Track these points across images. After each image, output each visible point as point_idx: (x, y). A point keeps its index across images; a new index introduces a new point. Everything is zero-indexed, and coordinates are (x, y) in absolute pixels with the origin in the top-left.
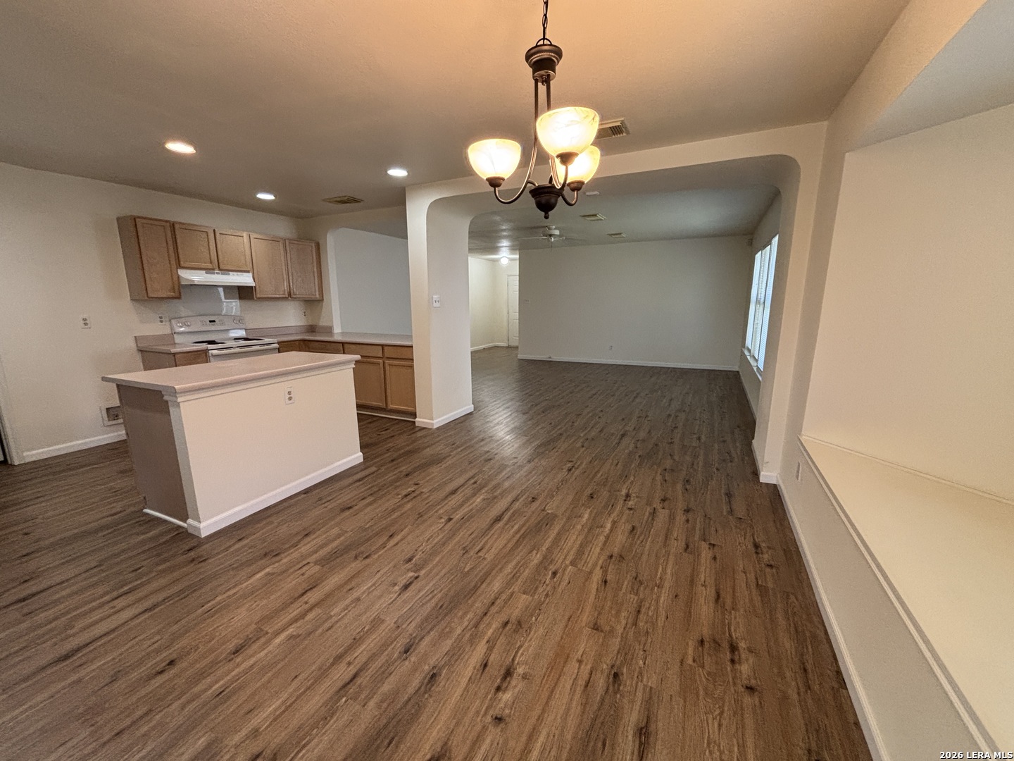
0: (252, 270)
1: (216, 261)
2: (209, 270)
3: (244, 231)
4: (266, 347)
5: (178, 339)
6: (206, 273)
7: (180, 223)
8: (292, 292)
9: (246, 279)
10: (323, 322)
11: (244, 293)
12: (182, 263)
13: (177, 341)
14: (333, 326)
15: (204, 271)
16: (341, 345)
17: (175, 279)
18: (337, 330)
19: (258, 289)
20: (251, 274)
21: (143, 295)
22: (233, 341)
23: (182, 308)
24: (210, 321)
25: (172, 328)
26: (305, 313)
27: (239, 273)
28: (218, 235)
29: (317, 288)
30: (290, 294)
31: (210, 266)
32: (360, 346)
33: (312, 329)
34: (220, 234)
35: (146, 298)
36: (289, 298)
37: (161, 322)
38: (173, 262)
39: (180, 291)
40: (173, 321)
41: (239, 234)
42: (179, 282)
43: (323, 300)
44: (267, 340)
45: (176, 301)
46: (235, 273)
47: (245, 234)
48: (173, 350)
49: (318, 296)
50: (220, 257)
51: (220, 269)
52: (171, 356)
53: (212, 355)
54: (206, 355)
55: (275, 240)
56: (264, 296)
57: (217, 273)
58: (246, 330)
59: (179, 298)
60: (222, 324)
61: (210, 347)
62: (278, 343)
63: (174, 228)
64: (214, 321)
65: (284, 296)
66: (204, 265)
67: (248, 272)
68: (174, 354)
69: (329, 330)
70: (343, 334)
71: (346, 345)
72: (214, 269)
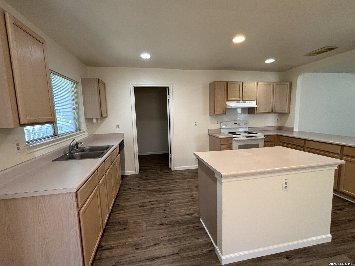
0: (256, 100)
1: (242, 97)
2: (238, 101)
3: (255, 81)
4: (258, 138)
5: (222, 131)
6: (237, 102)
7: (230, 82)
8: (274, 109)
9: (253, 104)
10: (287, 125)
11: (251, 111)
12: (228, 99)
13: (221, 132)
14: (294, 128)
15: (236, 102)
16: (303, 140)
17: (225, 105)
18: (296, 130)
19: (257, 109)
20: (255, 102)
21: (214, 113)
22: (243, 133)
23: (225, 118)
24: (235, 124)
25: (221, 126)
26: (277, 120)
27: (250, 102)
28: (244, 85)
29: (287, 107)
30: (272, 111)
31: (238, 99)
32: (319, 143)
33: (280, 128)
34: (245, 84)
35: (214, 114)
36: (272, 113)
37: (217, 123)
38: (225, 98)
39: (226, 111)
40: (221, 124)
41: (253, 83)
42: (226, 107)
43: (289, 113)
44: (259, 134)
45: (224, 115)
46: (249, 102)
47: (255, 83)
48: (220, 137)
49: (287, 111)
50: (243, 95)
51: (242, 100)
52: (219, 139)
53: (234, 140)
54: (232, 140)
55: (269, 84)
56: (260, 112)
57: (241, 102)
58: (249, 128)
59: (225, 114)
60: (240, 125)
61: (234, 136)
62: (265, 136)
63: (228, 84)
64: (236, 124)
65: (269, 112)
66: (236, 99)
67: (254, 100)
68: (220, 139)
69: (291, 130)
70: (299, 132)
71: (307, 141)
72: (240, 101)
